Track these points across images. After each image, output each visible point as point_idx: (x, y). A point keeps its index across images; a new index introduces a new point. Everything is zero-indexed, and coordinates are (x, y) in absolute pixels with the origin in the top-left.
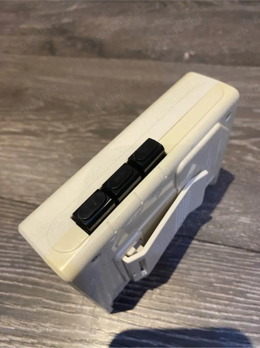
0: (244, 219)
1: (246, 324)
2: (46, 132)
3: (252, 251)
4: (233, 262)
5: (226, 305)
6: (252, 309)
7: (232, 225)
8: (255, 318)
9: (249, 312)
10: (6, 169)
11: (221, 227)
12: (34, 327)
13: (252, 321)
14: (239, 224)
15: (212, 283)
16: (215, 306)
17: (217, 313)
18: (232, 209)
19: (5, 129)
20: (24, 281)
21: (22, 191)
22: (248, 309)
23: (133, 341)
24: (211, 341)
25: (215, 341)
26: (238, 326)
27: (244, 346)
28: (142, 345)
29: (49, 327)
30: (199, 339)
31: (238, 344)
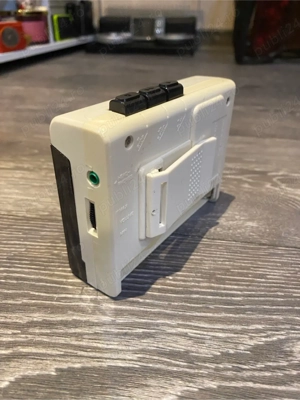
0: (250, 224)
1: (272, 299)
2: (41, 169)
3: (264, 245)
4: (247, 253)
5: (247, 286)
7: (239, 228)
8: (279, 294)
9: (272, 289)
11: (229, 229)
12: (17, 318)
13: (278, 296)
14: (247, 227)
15: (229, 269)
16: (236, 287)
18: (237, 217)
21: (10, 208)
22: (271, 287)
23: (146, 323)
24: (237, 316)
25: (242, 315)
26: (264, 301)
27: (274, 317)
28: (157, 325)
29: (37, 317)
30: (223, 315)
31: (267, 316)
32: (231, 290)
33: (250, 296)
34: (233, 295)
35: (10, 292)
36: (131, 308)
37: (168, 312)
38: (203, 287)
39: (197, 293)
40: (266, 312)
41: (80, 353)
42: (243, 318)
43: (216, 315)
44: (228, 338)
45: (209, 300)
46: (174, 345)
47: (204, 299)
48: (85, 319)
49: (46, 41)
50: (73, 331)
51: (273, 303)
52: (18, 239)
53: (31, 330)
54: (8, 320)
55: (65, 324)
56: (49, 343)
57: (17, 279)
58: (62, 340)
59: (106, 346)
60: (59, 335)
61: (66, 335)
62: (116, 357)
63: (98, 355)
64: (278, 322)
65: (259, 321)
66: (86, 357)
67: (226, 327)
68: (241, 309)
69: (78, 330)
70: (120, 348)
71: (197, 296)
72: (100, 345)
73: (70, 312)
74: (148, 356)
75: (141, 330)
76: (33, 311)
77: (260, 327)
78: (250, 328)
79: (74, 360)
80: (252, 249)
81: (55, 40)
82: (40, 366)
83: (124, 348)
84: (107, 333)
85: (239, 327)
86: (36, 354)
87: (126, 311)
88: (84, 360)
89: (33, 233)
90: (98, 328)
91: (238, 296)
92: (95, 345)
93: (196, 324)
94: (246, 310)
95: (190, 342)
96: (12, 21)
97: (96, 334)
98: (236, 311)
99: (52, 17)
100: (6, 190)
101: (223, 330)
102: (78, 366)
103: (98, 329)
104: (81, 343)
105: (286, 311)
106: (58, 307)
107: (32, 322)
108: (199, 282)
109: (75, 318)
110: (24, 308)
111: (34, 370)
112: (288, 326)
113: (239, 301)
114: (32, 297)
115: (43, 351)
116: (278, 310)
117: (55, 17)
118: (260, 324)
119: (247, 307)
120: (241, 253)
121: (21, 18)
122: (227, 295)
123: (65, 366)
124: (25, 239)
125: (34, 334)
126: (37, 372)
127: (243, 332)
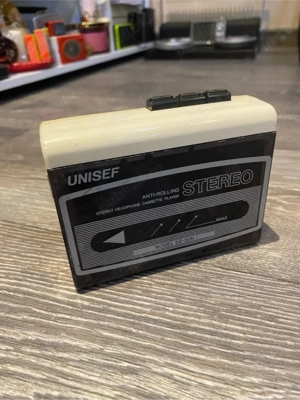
1: (278, 348)
3: (283, 280)
4: (261, 289)
5: (253, 328)
6: (285, 334)
7: (260, 258)
8: (289, 343)
9: (281, 336)
10: (25, 202)
11: (248, 258)
12: (14, 334)
13: (286, 346)
14: (268, 257)
15: (236, 306)
16: (240, 328)
17: (242, 335)
19: (33, 176)
20: (15, 291)
21: (36, 219)
22: (280, 333)
23: (133, 357)
24: (233, 363)
25: (238, 363)
26: (268, 349)
27: (276, 370)
28: (144, 361)
29: (32, 335)
30: (218, 359)
31: (267, 369)
32: (233, 330)
33: (253, 341)
34: (234, 337)
35: (14, 305)
36: (123, 338)
37: (158, 347)
38: (203, 324)
39: (195, 329)
40: (268, 362)
41: (61, 380)
42: (239, 367)
43: (209, 358)
44: (217, 388)
45: (206, 340)
46: (156, 387)
47: (201, 338)
48: (74, 343)
49: (107, 50)
50: (60, 355)
51: (278, 354)
52: (35, 252)
53: (23, 349)
54: (7, 335)
55: (56, 346)
56: (36, 365)
57: (24, 293)
58: (47, 364)
59: (87, 377)
60: (47, 358)
61: (53, 358)
62: (94, 390)
63: (78, 385)
64: (279, 378)
65: (257, 373)
66: (66, 385)
67: (217, 375)
68: (239, 355)
69: (66, 355)
70: (101, 381)
71: (194, 333)
72: (82, 375)
73: (63, 334)
74: (126, 395)
75: (126, 364)
76: (30, 329)
77: (256, 380)
78: (245, 380)
79: (54, 386)
80: (269, 284)
81: (116, 48)
82: (22, 388)
83: (104, 381)
84: (92, 362)
85: (232, 377)
86: (20, 374)
87: (117, 340)
88: (63, 388)
89: (50, 246)
90: (84, 355)
91: (239, 339)
92: (78, 374)
93: (185, 367)
94: (245, 357)
95: (174, 386)
96: (75, 33)
97: (81, 361)
98: (233, 357)
99: (114, 27)
100: (37, 201)
101: (213, 378)
102: (56, 393)
103: (84, 357)
104: (65, 370)
105: (292, 365)
106: (54, 328)
107: (26, 340)
108: (200, 317)
109: (66, 341)
110: (23, 325)
111: (15, 390)
112: (289, 385)
113: (239, 346)
114: (33, 314)
115: (28, 372)
116: (283, 363)
117: (117, 27)
118: (257, 376)
119: (247, 353)
120: (255, 288)
121: (84, 31)
122: (227, 336)
123: (43, 392)
124: (42, 253)
125: (25, 353)
126: (18, 394)
127: (235, 384)
